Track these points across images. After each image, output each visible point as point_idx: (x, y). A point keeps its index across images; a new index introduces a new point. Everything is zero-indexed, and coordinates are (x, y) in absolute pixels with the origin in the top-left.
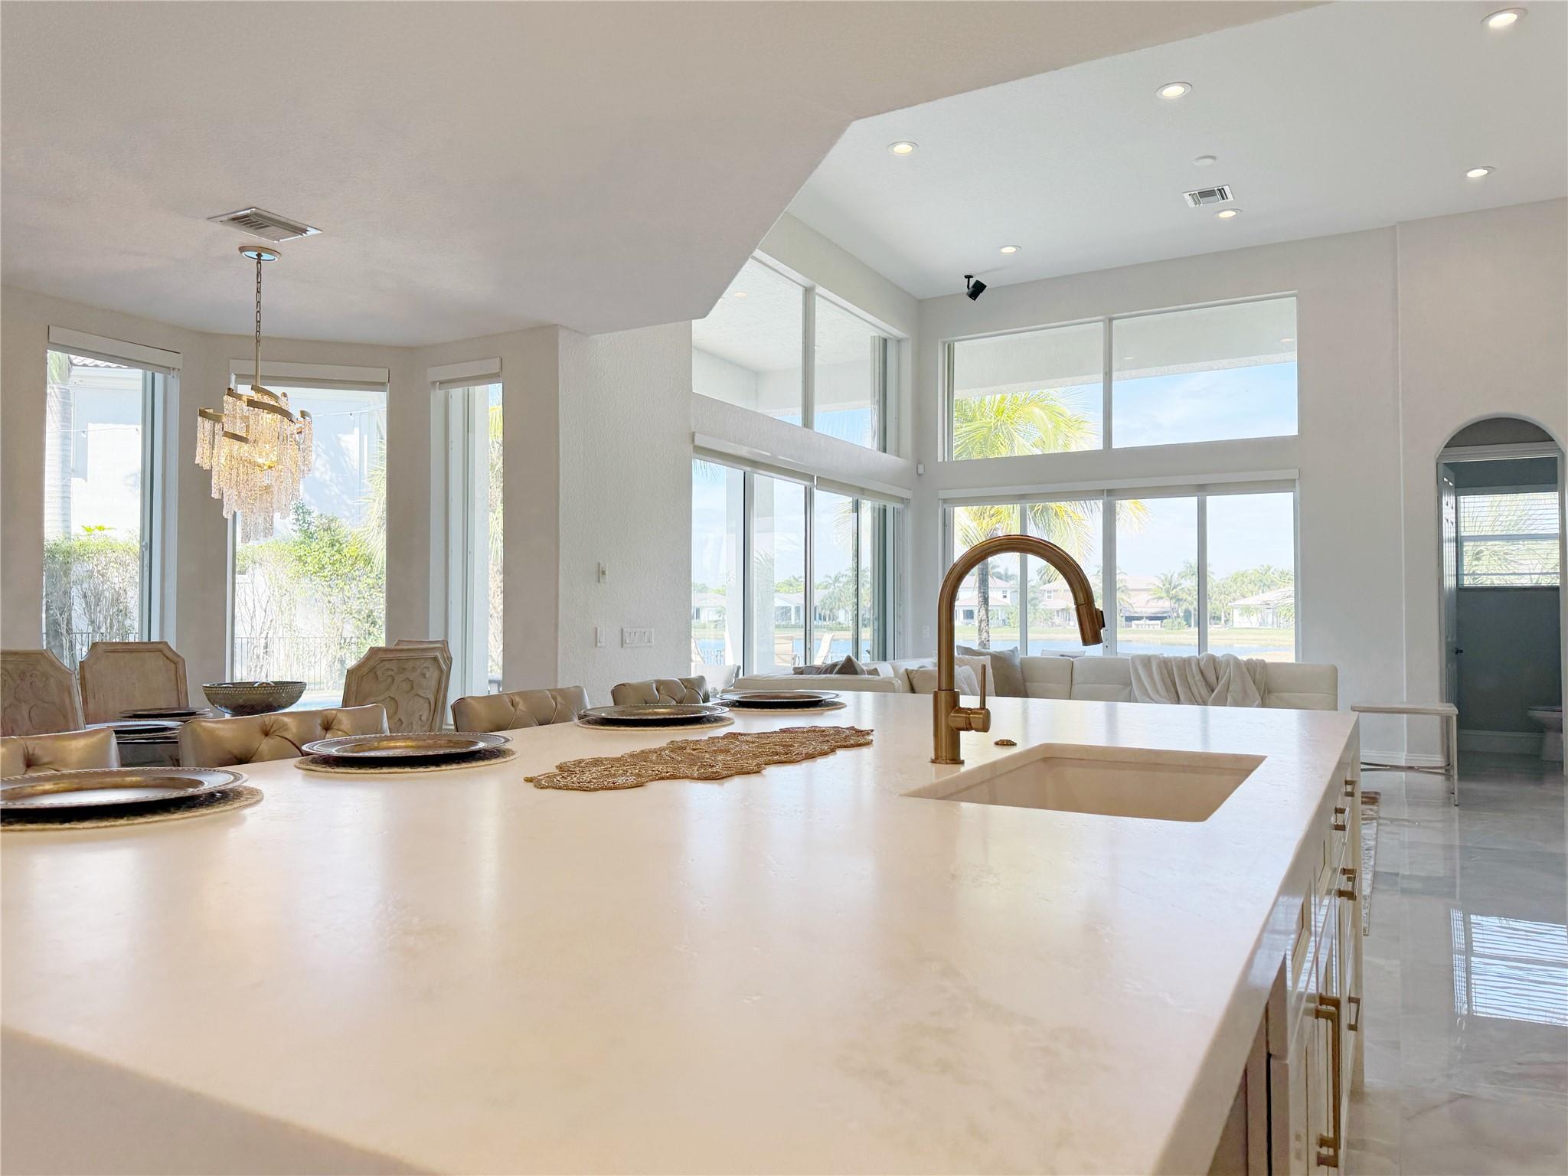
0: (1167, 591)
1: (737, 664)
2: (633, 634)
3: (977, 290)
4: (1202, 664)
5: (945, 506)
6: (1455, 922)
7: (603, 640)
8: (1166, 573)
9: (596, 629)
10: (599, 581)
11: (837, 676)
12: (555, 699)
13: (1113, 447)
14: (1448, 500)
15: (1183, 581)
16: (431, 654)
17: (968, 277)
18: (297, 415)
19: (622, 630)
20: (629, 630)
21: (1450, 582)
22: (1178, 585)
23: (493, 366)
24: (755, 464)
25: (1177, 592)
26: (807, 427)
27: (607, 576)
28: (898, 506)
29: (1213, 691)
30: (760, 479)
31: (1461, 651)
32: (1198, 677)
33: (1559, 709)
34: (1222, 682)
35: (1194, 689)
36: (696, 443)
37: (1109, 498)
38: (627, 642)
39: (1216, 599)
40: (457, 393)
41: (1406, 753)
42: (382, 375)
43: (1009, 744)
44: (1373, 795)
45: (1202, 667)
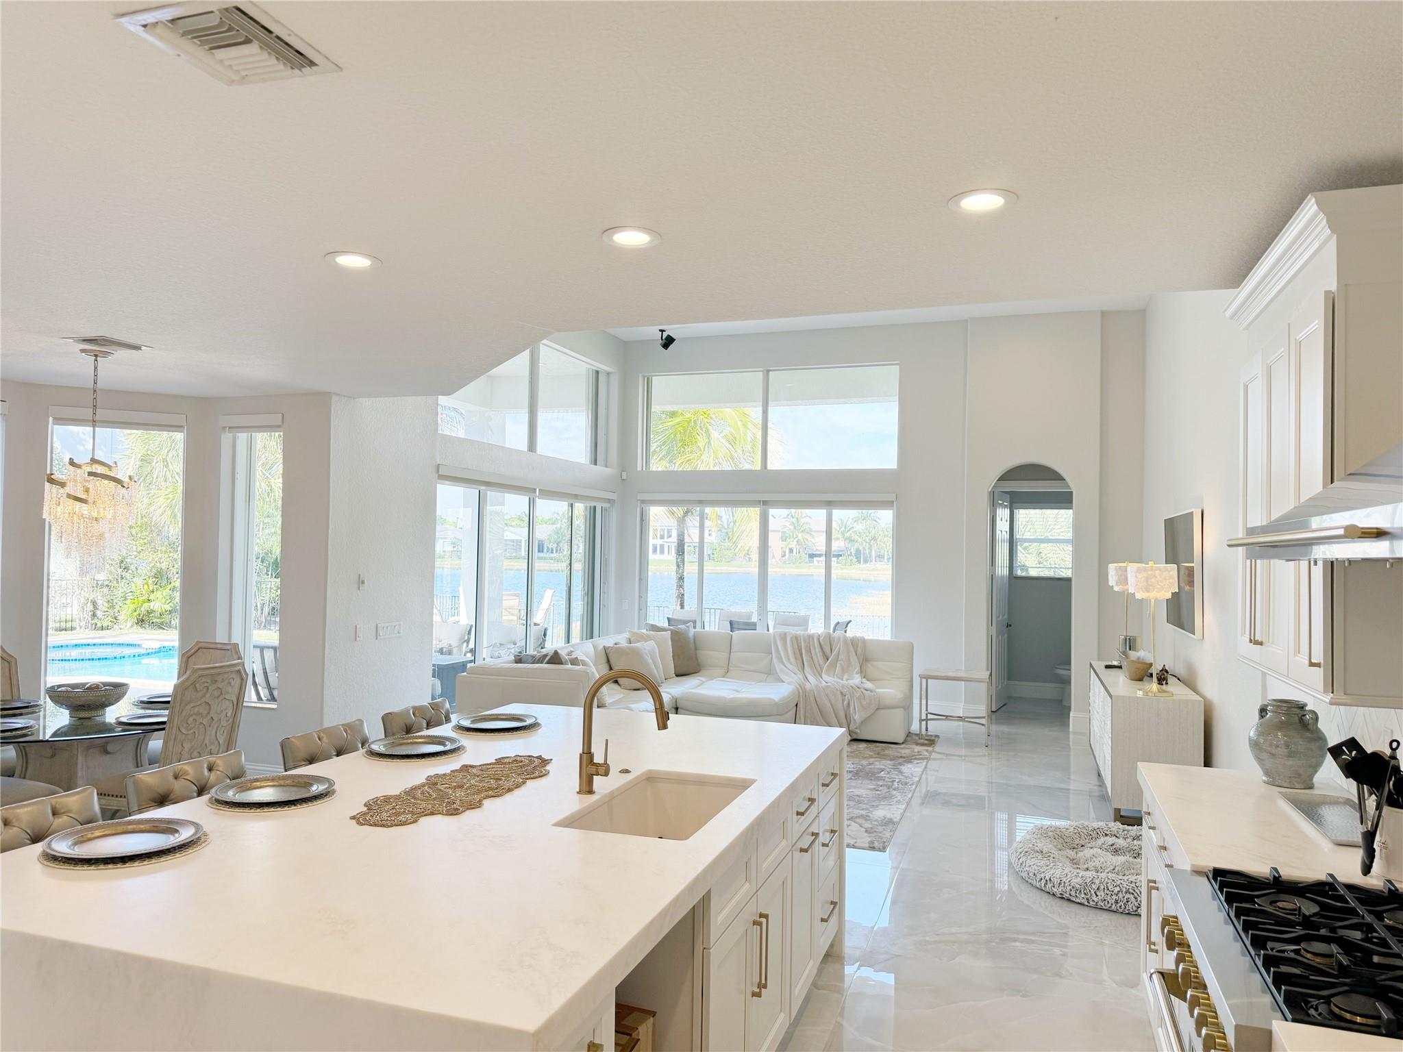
0: (843, 533)
1: (470, 624)
2: (385, 628)
3: (668, 342)
4: (821, 639)
5: (643, 505)
6: (999, 821)
7: (361, 635)
8: (843, 518)
9: (356, 626)
10: (359, 589)
11: (547, 665)
12: (346, 731)
13: (769, 468)
14: (1003, 514)
15: (855, 524)
16: (237, 668)
17: (662, 331)
18: (126, 480)
19: (377, 625)
20: (383, 625)
21: (1002, 570)
22: (851, 528)
23: (277, 419)
24: (487, 484)
25: (851, 534)
26: (532, 451)
27: (366, 584)
28: (606, 505)
29: (828, 660)
30: (491, 495)
31: (1010, 626)
32: (818, 649)
33: (1068, 668)
34: (835, 653)
35: (815, 658)
36: (440, 473)
37: (764, 507)
38: (381, 634)
39: (880, 541)
40: (242, 437)
41: (963, 704)
42: (181, 420)
43: (627, 771)
44: (933, 738)
45: (821, 642)
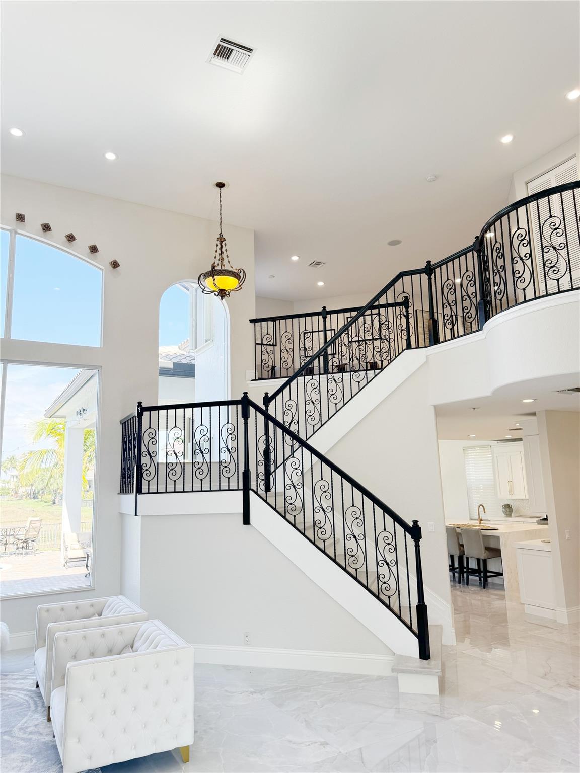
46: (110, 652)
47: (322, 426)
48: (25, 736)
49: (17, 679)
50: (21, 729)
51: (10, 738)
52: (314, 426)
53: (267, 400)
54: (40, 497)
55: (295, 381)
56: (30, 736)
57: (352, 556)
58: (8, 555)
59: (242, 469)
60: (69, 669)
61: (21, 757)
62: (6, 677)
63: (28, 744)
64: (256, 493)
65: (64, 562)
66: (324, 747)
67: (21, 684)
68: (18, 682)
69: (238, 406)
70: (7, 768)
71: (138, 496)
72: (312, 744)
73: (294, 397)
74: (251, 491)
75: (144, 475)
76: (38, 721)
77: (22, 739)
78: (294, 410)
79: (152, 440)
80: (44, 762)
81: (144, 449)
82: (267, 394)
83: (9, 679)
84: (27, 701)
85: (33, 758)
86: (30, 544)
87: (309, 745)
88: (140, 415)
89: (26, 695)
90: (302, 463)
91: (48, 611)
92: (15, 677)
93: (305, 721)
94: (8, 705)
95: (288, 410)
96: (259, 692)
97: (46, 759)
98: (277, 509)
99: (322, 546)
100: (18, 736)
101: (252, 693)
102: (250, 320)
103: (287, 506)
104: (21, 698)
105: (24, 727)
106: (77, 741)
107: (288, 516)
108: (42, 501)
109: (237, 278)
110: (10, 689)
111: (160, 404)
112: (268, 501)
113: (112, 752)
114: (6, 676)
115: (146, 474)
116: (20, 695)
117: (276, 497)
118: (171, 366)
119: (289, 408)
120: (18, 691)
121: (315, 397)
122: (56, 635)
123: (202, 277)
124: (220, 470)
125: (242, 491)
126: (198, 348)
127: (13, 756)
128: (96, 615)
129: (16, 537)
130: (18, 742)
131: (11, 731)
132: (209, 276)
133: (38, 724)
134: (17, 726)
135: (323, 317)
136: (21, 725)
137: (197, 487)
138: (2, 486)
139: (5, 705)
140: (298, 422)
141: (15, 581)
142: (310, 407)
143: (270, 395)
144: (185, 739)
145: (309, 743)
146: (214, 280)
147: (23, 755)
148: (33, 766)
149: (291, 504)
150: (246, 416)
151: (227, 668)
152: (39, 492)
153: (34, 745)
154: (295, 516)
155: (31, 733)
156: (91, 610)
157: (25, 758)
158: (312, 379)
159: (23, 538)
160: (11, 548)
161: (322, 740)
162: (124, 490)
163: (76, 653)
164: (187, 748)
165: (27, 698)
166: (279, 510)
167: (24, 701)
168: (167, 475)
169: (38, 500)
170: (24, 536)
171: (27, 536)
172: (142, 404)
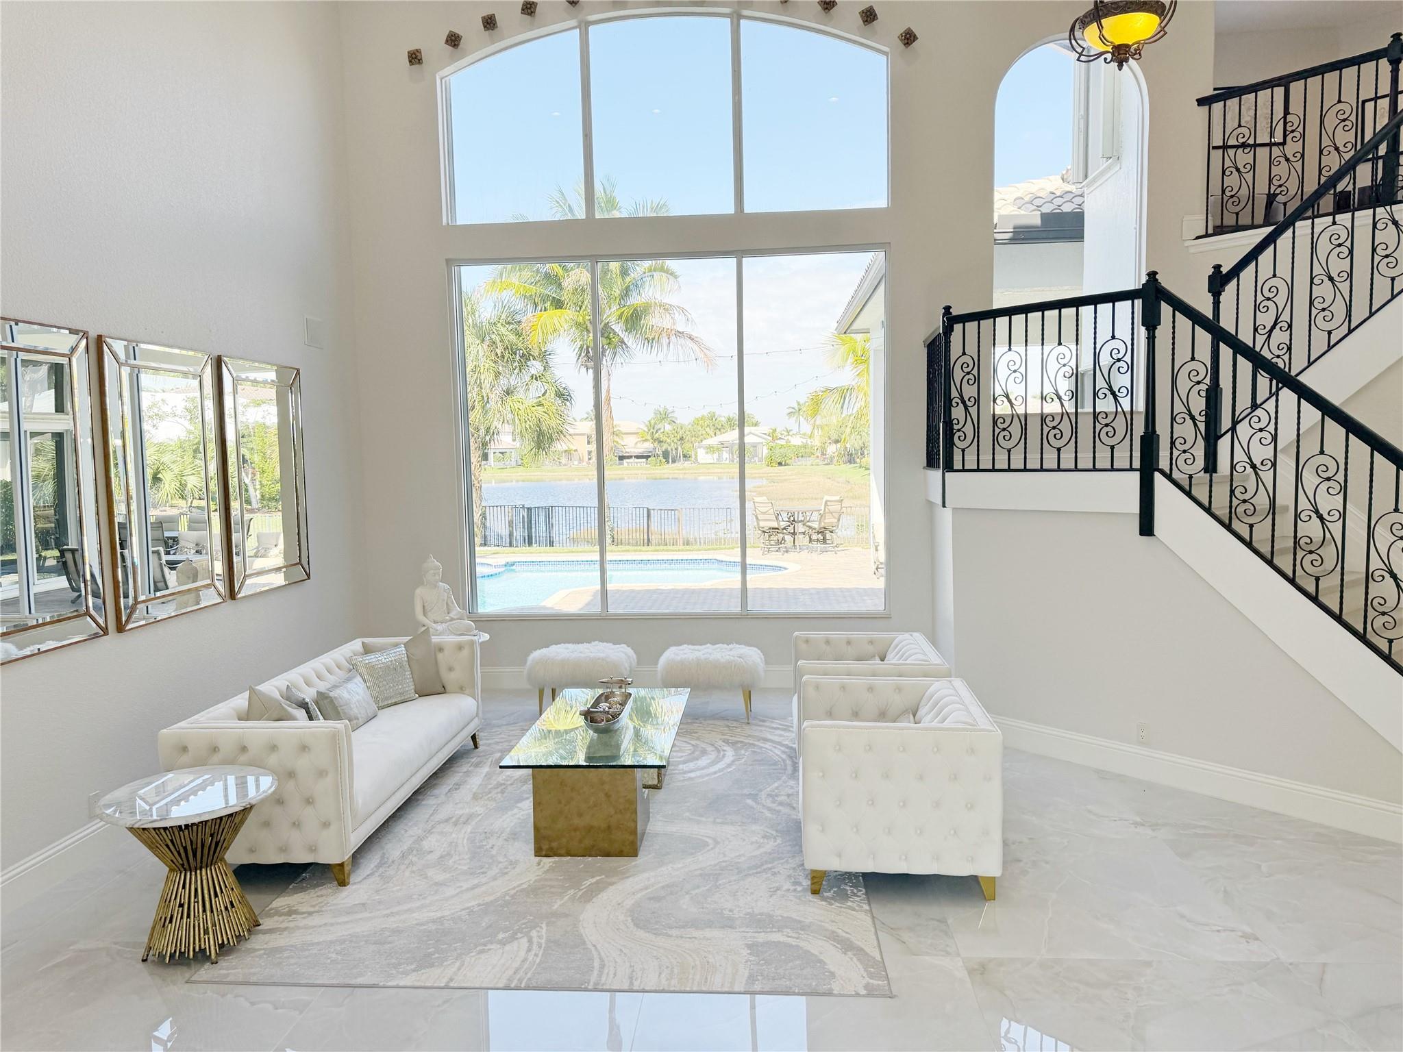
46: (882, 716)
47: (1350, 331)
48: (774, 806)
49: (778, 728)
50: (769, 795)
51: (754, 804)
52: (1330, 333)
53: (1218, 281)
54: (858, 460)
55: (1289, 233)
56: (780, 808)
57: (1384, 614)
58: (798, 550)
59: (1139, 430)
60: (804, 729)
61: (764, 831)
62: (761, 723)
63: (774, 817)
64: (1169, 477)
65: (874, 567)
66: (1248, 942)
67: (781, 736)
68: (778, 732)
69: (1136, 301)
70: (744, 840)
71: (947, 474)
72: (1224, 930)
73: (1284, 270)
74: (1157, 475)
75: (956, 439)
76: (792, 790)
77: (769, 809)
78: (1281, 299)
79: (967, 377)
80: (790, 845)
81: (954, 393)
82: (1217, 268)
83: (767, 727)
84: (784, 760)
85: (777, 836)
86: (828, 536)
87: (1218, 931)
88: (948, 330)
89: (784, 752)
90: (1276, 418)
91: (807, 641)
92: (775, 726)
93: (1225, 891)
94: (760, 761)
95: (1269, 299)
96: (1150, 826)
97: (794, 843)
98: (1213, 510)
99: (1311, 589)
100: (765, 804)
101: (1136, 824)
102: (1197, 100)
103: (1234, 504)
104: (777, 755)
105: (773, 793)
106: (821, 828)
107: (1236, 525)
108: (861, 467)
109: (1155, 12)
110: (765, 740)
111: (996, 305)
112: (1194, 492)
113: (872, 856)
114: (764, 721)
115: (959, 437)
116: (776, 751)
117: (1211, 486)
118: (1037, 221)
119: (1271, 295)
120: (774, 745)
121: (1338, 266)
122: (804, 678)
123: (1077, 26)
124: (1094, 432)
125: (1139, 473)
126: (1090, 177)
127: (754, 827)
128: (877, 658)
129: (808, 524)
130: (763, 811)
131: (757, 795)
132: (1091, 22)
133: (792, 794)
134: (765, 791)
135: (1391, 62)
136: (771, 791)
137: (1050, 462)
138: (802, 442)
139: (756, 760)
140: (1290, 326)
141: (802, 590)
142: (1324, 290)
143: (1224, 270)
144: (987, 865)
145: (1220, 928)
146: (1101, 27)
147: (766, 829)
148: (776, 846)
149: (1245, 501)
150: (1151, 321)
151: (1102, 775)
152: (856, 454)
153: (782, 820)
154: (1251, 526)
155: (781, 804)
156: (870, 649)
157: (768, 834)
158: (1334, 223)
159: (816, 525)
160: (802, 540)
161: (1248, 930)
162: (932, 462)
163: (831, 708)
164: (993, 880)
165: (784, 756)
166: (1217, 513)
167: (780, 760)
168: (995, 439)
169: (855, 465)
170: (817, 523)
171: (823, 524)
172: (951, 310)
